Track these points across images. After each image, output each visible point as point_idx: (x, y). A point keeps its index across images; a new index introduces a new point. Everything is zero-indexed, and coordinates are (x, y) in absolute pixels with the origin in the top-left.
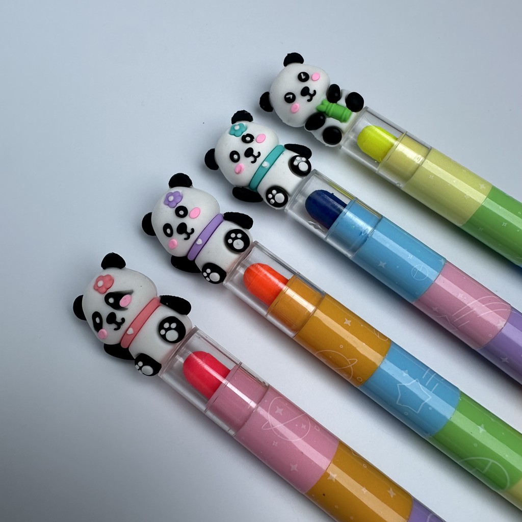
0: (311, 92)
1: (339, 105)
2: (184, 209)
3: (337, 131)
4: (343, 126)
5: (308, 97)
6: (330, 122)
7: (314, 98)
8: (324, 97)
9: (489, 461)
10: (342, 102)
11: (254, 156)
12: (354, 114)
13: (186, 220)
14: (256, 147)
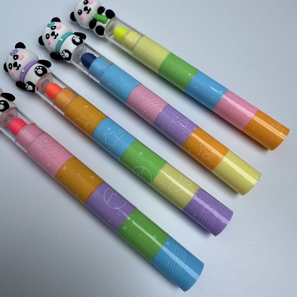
0: (89, 9)
1: (103, 16)
2: (17, 56)
3: (101, 28)
4: (104, 25)
5: (87, 11)
6: (98, 24)
7: (90, 12)
8: (96, 12)
9: (143, 168)
10: (104, 14)
11: (55, 35)
12: (109, 20)
13: (17, 61)
14: (56, 31)
